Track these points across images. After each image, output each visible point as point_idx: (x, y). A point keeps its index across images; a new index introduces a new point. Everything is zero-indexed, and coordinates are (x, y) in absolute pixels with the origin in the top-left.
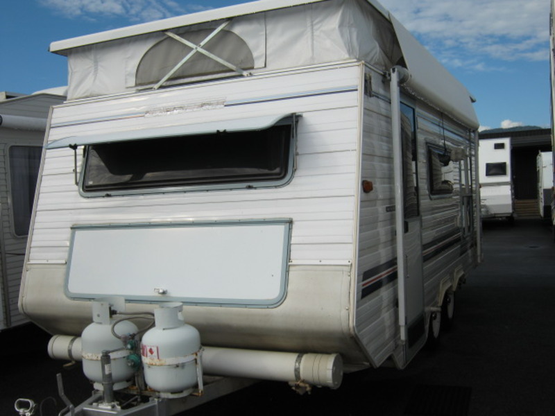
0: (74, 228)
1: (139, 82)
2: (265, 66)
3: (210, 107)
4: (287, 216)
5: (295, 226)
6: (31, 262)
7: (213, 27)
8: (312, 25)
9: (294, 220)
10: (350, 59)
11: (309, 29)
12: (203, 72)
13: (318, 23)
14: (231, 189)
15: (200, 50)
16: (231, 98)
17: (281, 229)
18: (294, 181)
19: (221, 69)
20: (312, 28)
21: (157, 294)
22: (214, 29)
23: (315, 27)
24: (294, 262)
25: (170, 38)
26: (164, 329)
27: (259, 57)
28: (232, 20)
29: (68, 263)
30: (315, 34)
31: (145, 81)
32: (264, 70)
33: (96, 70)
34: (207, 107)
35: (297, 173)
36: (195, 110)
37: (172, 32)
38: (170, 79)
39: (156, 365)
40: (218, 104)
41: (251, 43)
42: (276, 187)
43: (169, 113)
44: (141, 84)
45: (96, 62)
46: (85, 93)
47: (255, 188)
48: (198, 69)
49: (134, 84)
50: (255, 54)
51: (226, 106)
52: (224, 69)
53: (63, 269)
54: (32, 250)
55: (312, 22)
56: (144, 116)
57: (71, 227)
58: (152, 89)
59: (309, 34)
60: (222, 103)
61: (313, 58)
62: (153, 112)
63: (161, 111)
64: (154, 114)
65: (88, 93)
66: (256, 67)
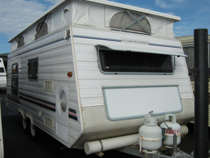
1: (111, 26)
2: (154, 34)
3: (145, 44)
5: (179, 87)
6: (83, 106)
7: (142, 15)
9: (178, 85)
11: (164, 25)
13: (166, 24)
16: (151, 43)
17: (176, 88)
19: (142, 31)
24: (182, 98)
25: (127, 12)
27: (153, 30)
28: (147, 14)
30: (166, 28)
31: (114, 27)
33: (89, 14)
35: (175, 71)
36: (140, 43)
37: (129, 11)
40: (147, 43)
42: (171, 75)
43: (130, 43)
44: (112, 27)
45: (89, 10)
46: (85, 23)
47: (167, 75)
48: (133, 28)
49: (109, 26)
51: (149, 45)
52: (144, 31)
53: (104, 108)
56: (121, 41)
57: (101, 87)
58: (118, 31)
59: (164, 27)
60: (148, 43)
61: (166, 35)
62: (124, 41)
63: (127, 41)
64: (125, 42)
65: (87, 24)
66: (152, 33)
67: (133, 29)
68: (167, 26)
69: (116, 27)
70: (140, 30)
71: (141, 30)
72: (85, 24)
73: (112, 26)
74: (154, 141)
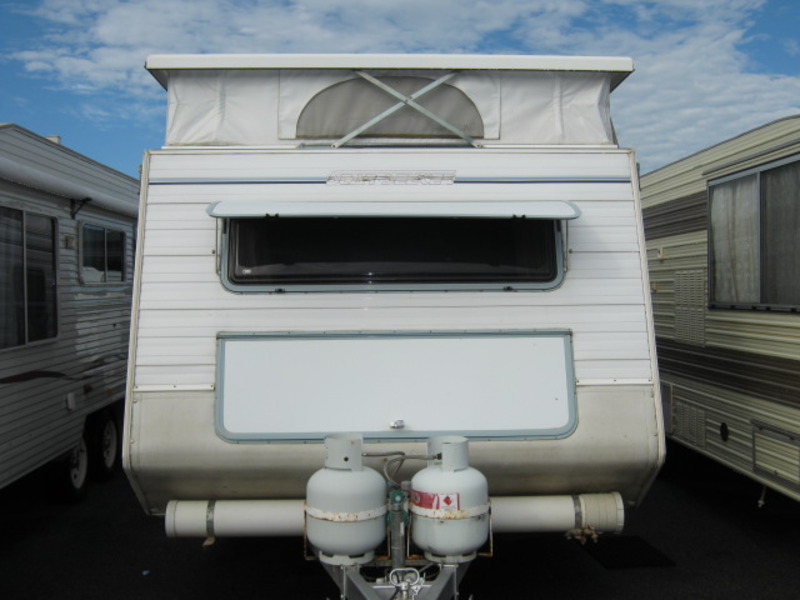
0: (221, 337)
1: (302, 133)
2: (499, 138)
3: (432, 182)
4: (564, 326)
5: (575, 338)
6: (140, 388)
7: (432, 77)
8: (561, 97)
9: (574, 331)
10: (609, 144)
11: (556, 100)
12: (408, 132)
13: (569, 95)
14: (481, 291)
15: (411, 103)
16: (462, 174)
17: (559, 342)
18: (566, 283)
19: (441, 133)
20: (561, 101)
21: (389, 429)
22: (433, 81)
23: (565, 99)
24: (581, 382)
26: (455, 471)
27: (492, 125)
29: (217, 390)
30: (564, 107)
31: (312, 133)
32: (499, 142)
33: (223, 106)
34: (428, 180)
35: (569, 275)
36: (409, 182)
37: (369, 73)
38: (360, 136)
39: (455, 518)
40: (443, 178)
41: (481, 105)
42: (544, 290)
43: (366, 183)
44: (306, 137)
45: (223, 95)
46: (204, 137)
47: (516, 291)
48: (399, 129)
49: (294, 136)
50: (486, 121)
51: (455, 182)
52: (445, 133)
53: (210, 399)
54: (138, 369)
55: (561, 92)
56: (325, 182)
57: (215, 335)
58: (329, 146)
59: (556, 106)
60: (450, 178)
61: (563, 136)
62: (340, 179)
63: (353, 178)
64: (342, 182)
65: (211, 139)
66: (486, 136)
67: (397, 132)
68: (573, 102)
69: (324, 133)
70: (428, 132)
71: (435, 133)
72: (206, 140)
73: (309, 134)
74: (326, 519)
